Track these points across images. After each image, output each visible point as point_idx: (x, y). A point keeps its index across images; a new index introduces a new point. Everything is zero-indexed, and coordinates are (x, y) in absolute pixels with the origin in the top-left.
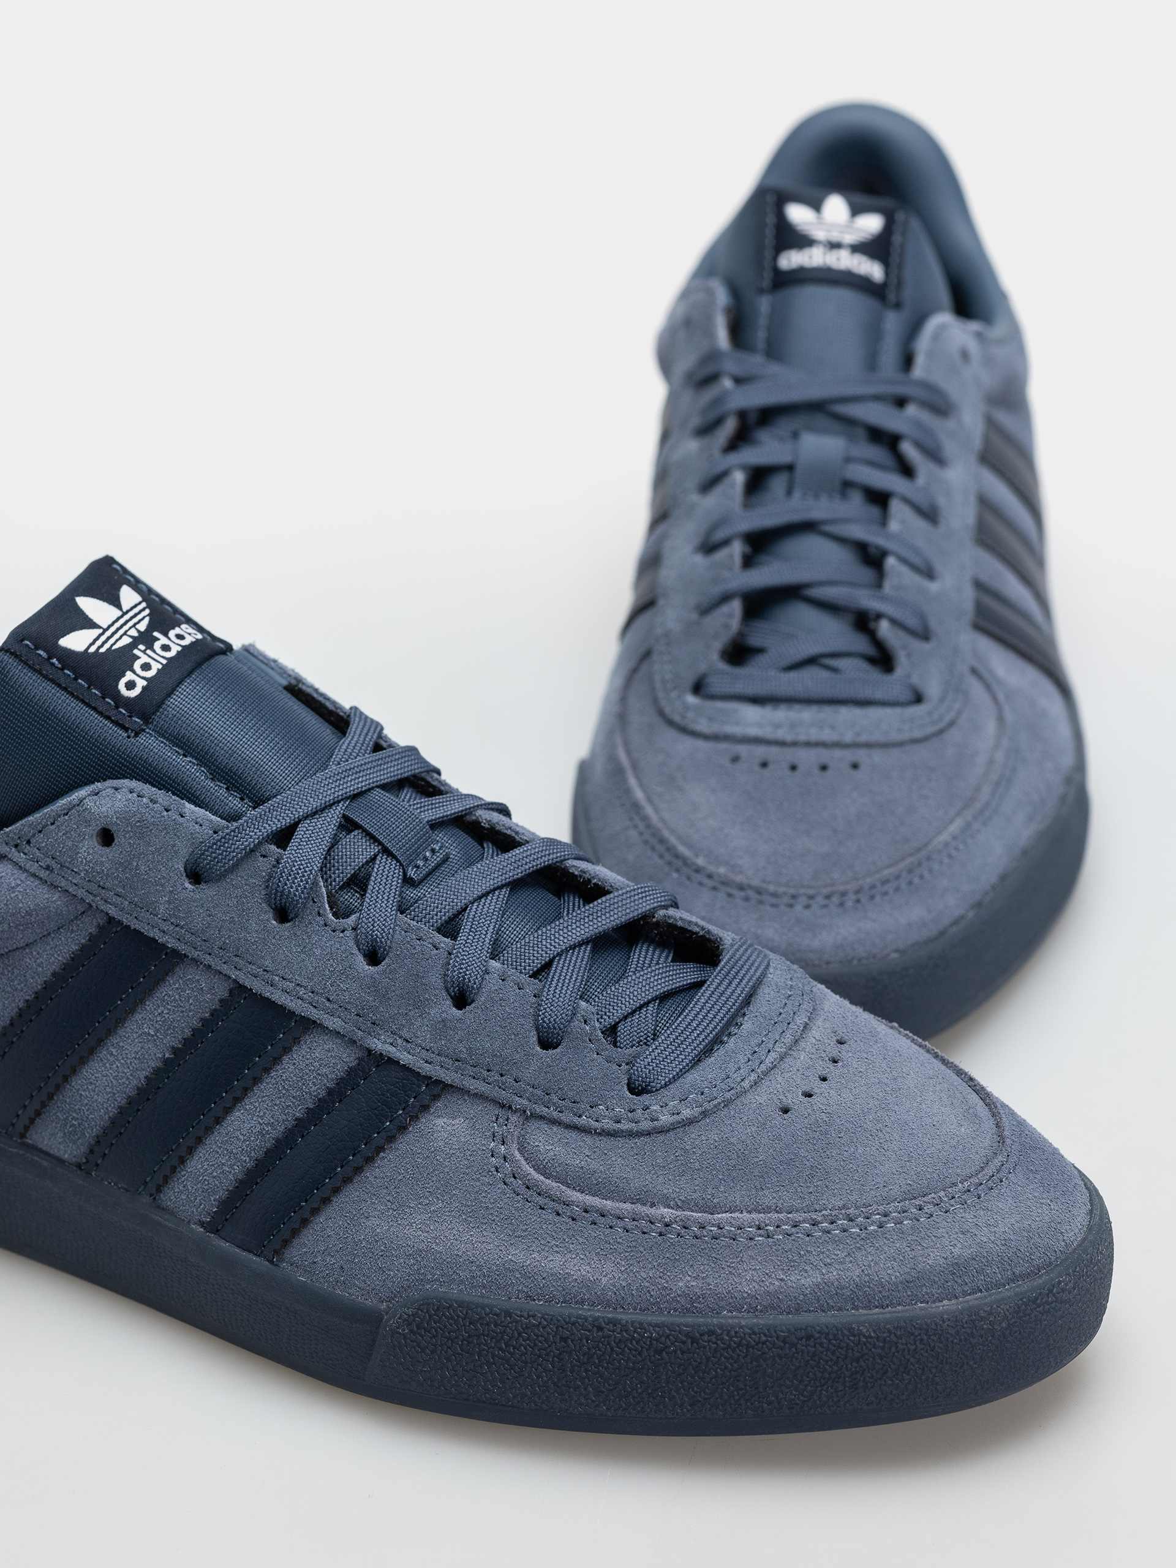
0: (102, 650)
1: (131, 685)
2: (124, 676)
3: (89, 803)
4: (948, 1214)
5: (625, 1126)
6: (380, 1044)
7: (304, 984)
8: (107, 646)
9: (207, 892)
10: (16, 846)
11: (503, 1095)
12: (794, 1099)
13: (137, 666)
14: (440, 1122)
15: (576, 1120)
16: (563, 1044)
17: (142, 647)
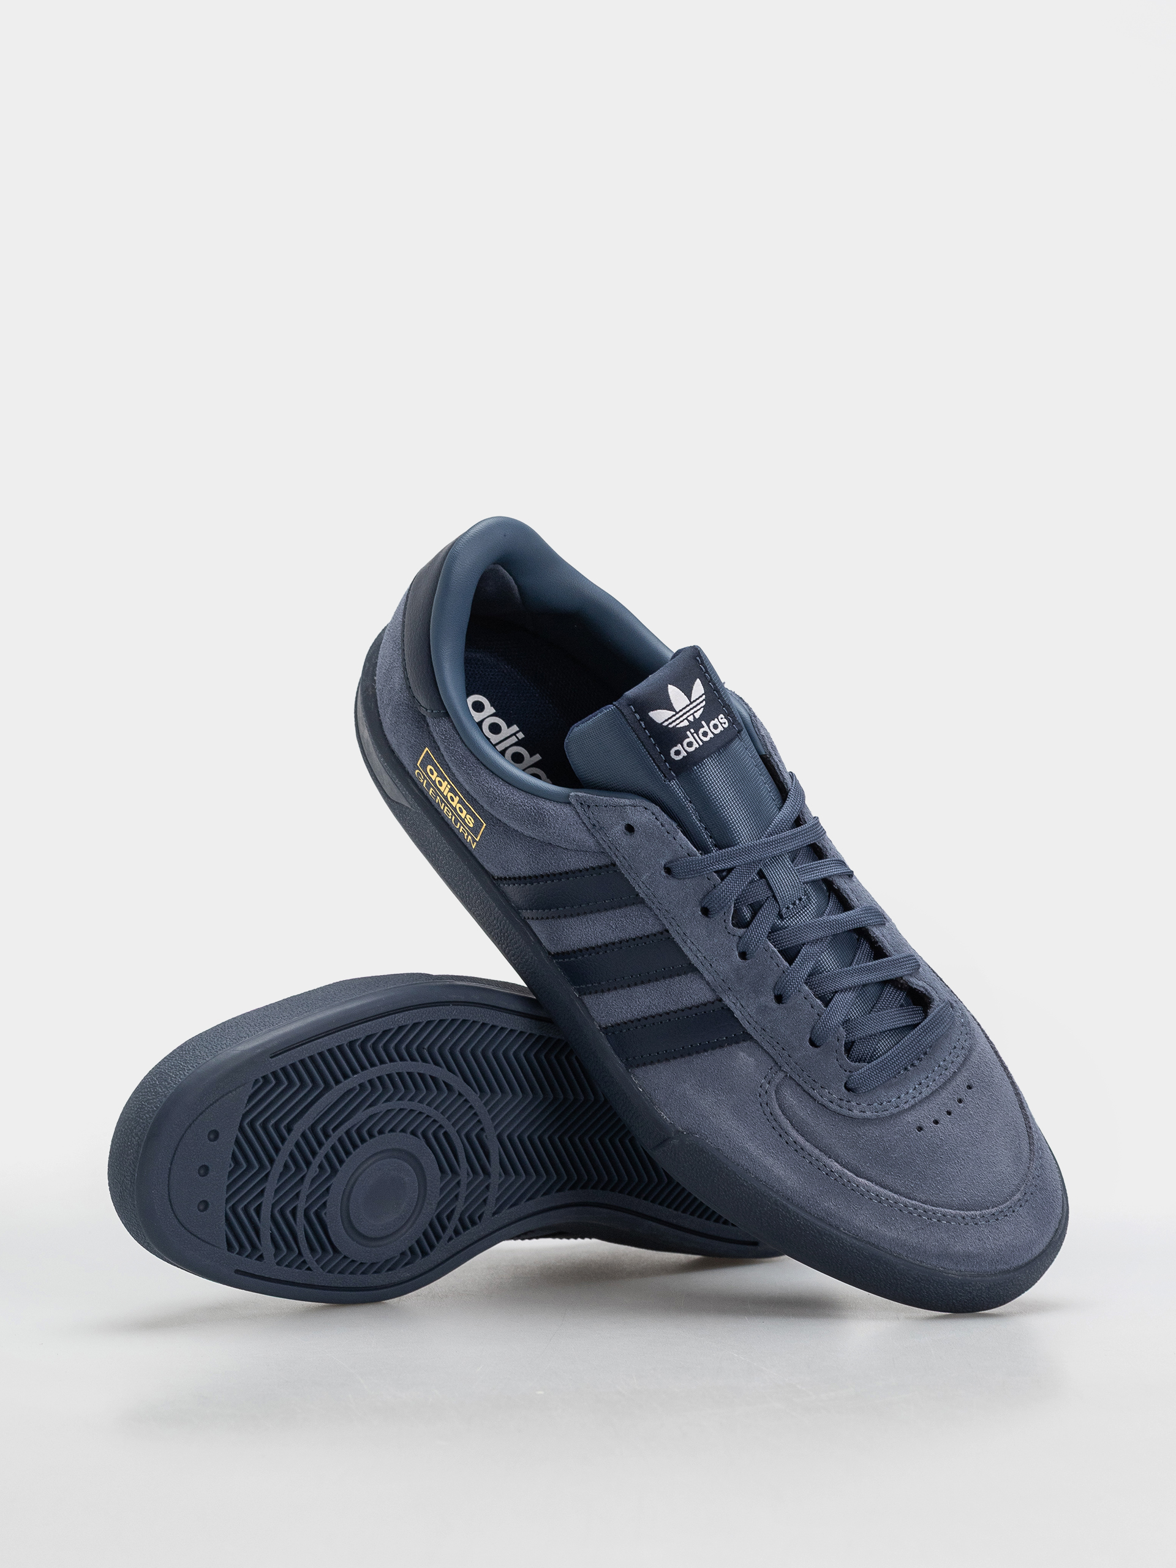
0: (670, 726)
1: (678, 753)
2: (676, 746)
3: (628, 810)
4: (976, 1226)
5: (834, 1107)
6: (728, 1001)
7: (702, 951)
8: (674, 724)
9: (673, 882)
10: (582, 804)
11: (779, 1060)
12: (928, 1124)
13: (685, 743)
14: (742, 1054)
15: (810, 1091)
16: (822, 1048)
17: (692, 731)
